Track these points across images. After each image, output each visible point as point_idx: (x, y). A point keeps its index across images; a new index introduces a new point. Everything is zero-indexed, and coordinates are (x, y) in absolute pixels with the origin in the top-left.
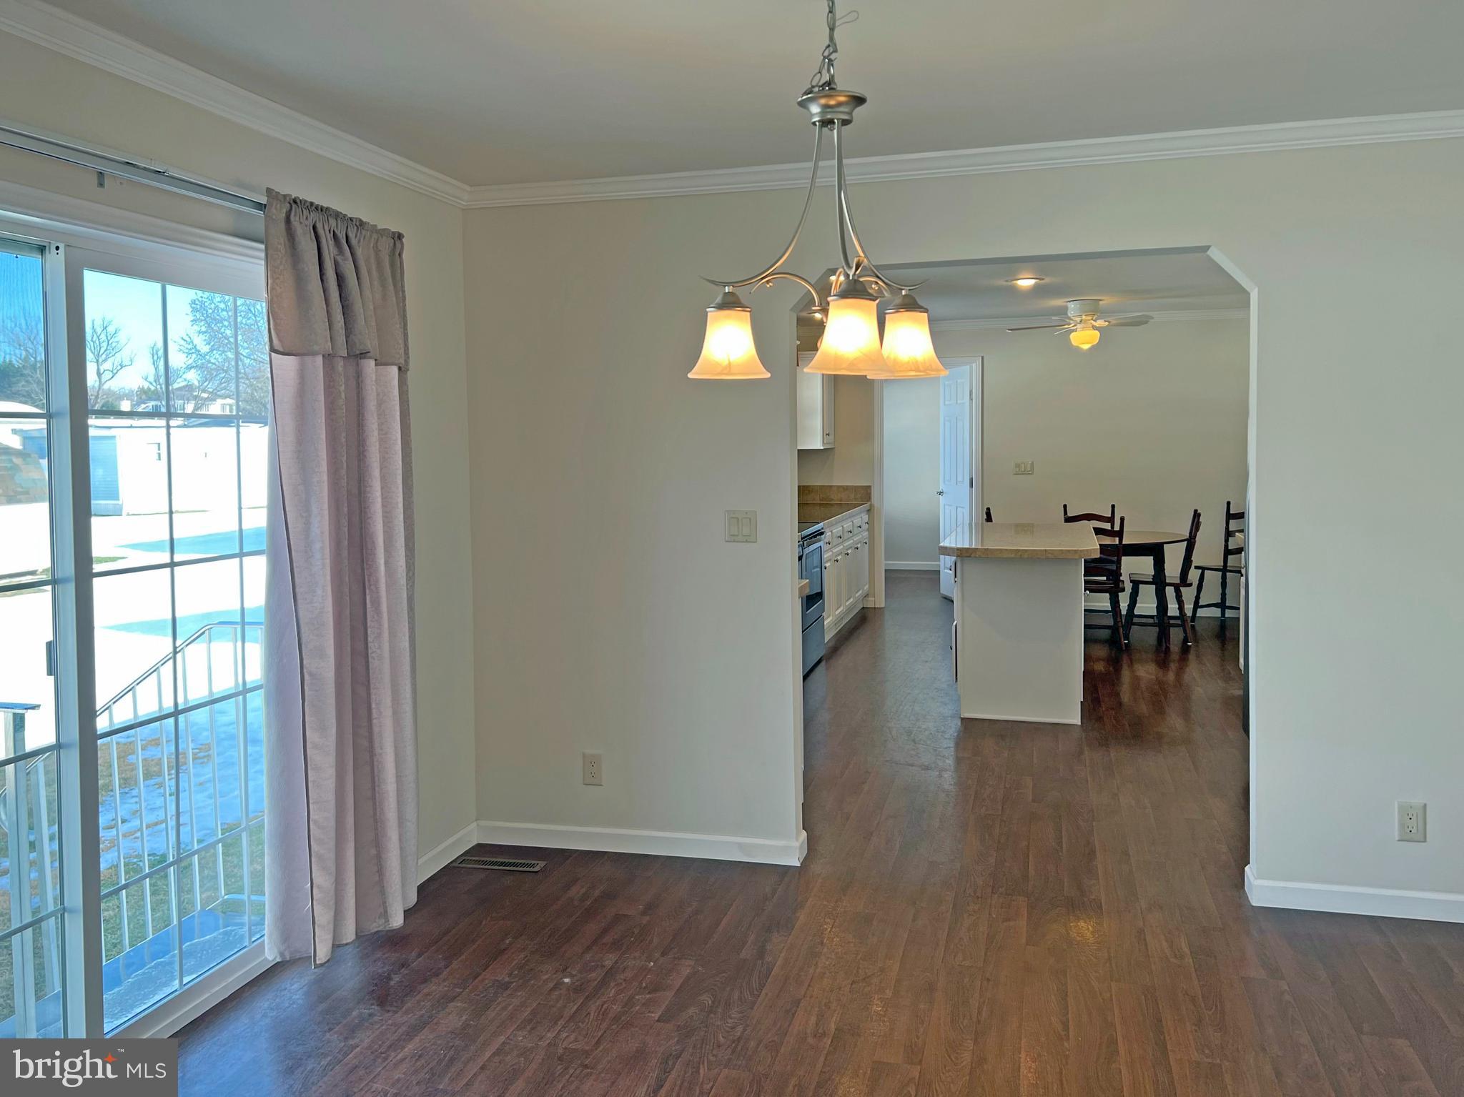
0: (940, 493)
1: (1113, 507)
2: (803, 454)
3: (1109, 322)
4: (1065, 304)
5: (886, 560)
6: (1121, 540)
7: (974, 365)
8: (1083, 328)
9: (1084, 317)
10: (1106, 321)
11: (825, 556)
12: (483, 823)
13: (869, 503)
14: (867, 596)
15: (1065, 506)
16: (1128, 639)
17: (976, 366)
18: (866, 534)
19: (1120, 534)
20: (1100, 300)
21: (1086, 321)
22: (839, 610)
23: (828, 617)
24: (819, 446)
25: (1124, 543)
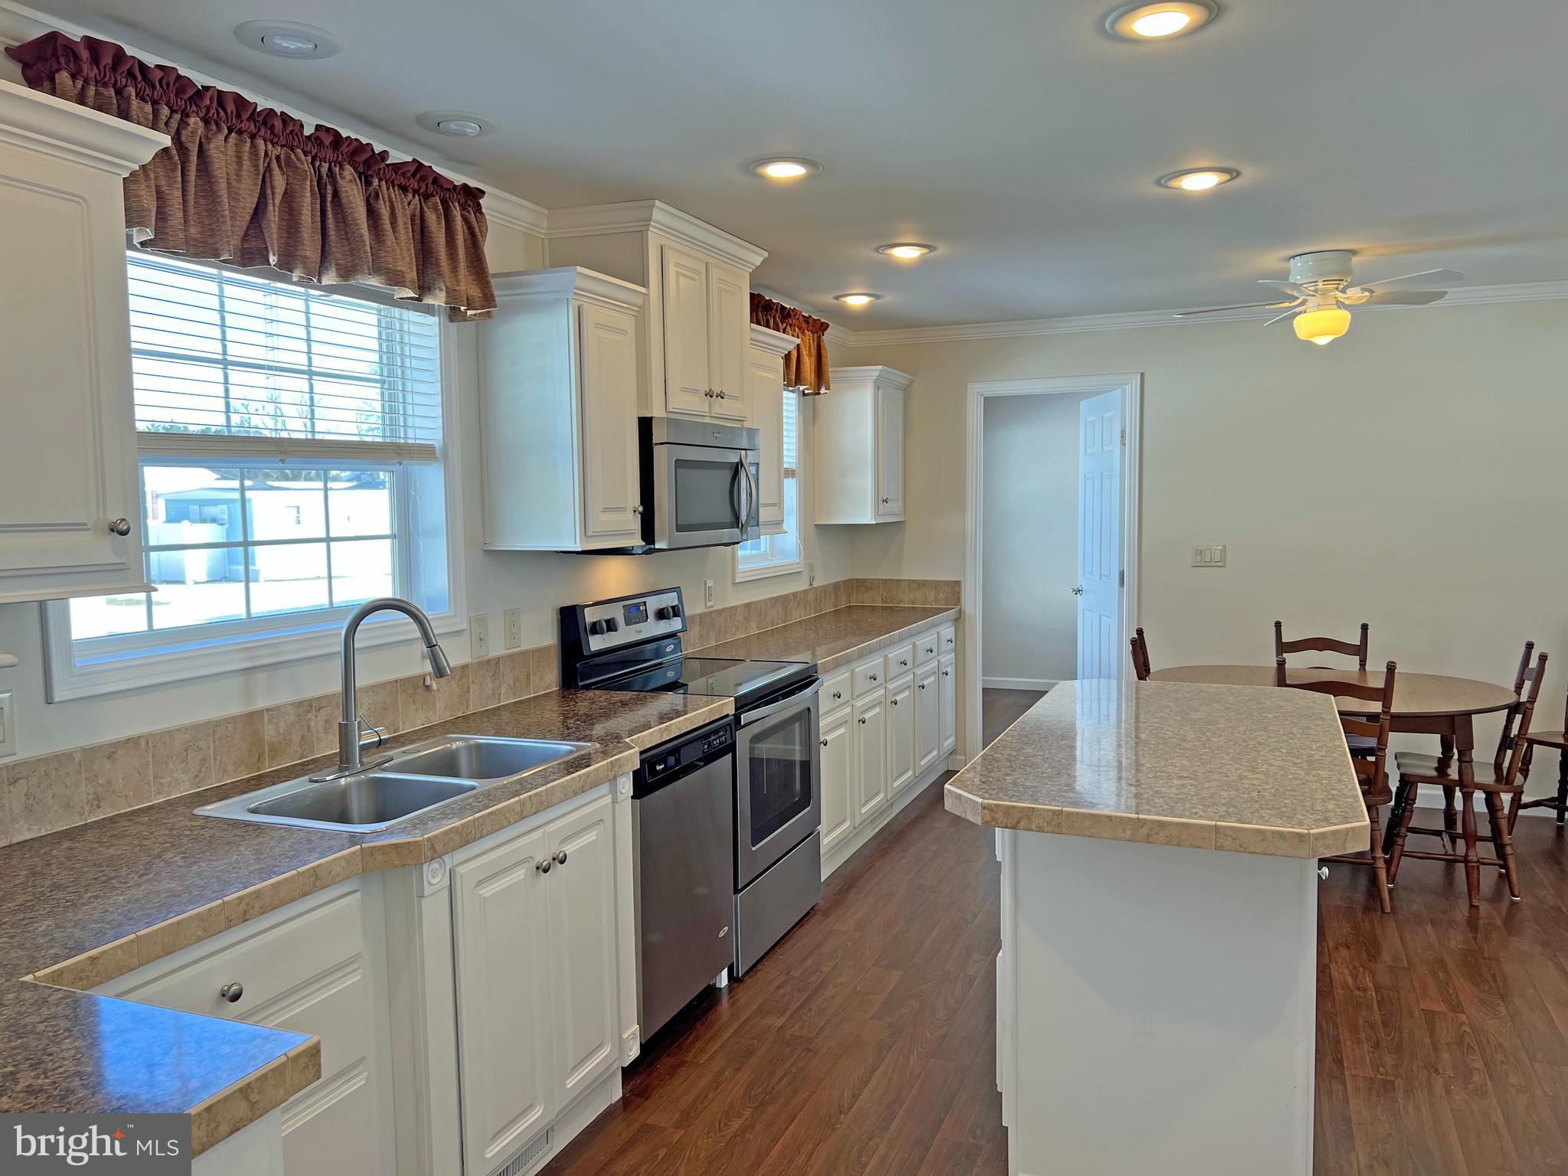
0: (1078, 591)
1: (1365, 627)
3: (1372, 292)
4: (1284, 265)
5: (983, 675)
6: (1387, 705)
7: (1128, 388)
8: (1320, 307)
9: (1320, 285)
10: (1364, 290)
11: (824, 722)
13: (959, 608)
14: (953, 752)
15: (1278, 625)
16: (1392, 883)
17: (1132, 388)
18: (948, 658)
19: (1384, 694)
20: (1354, 252)
21: (1324, 293)
24: (867, 518)
25: (1393, 710)
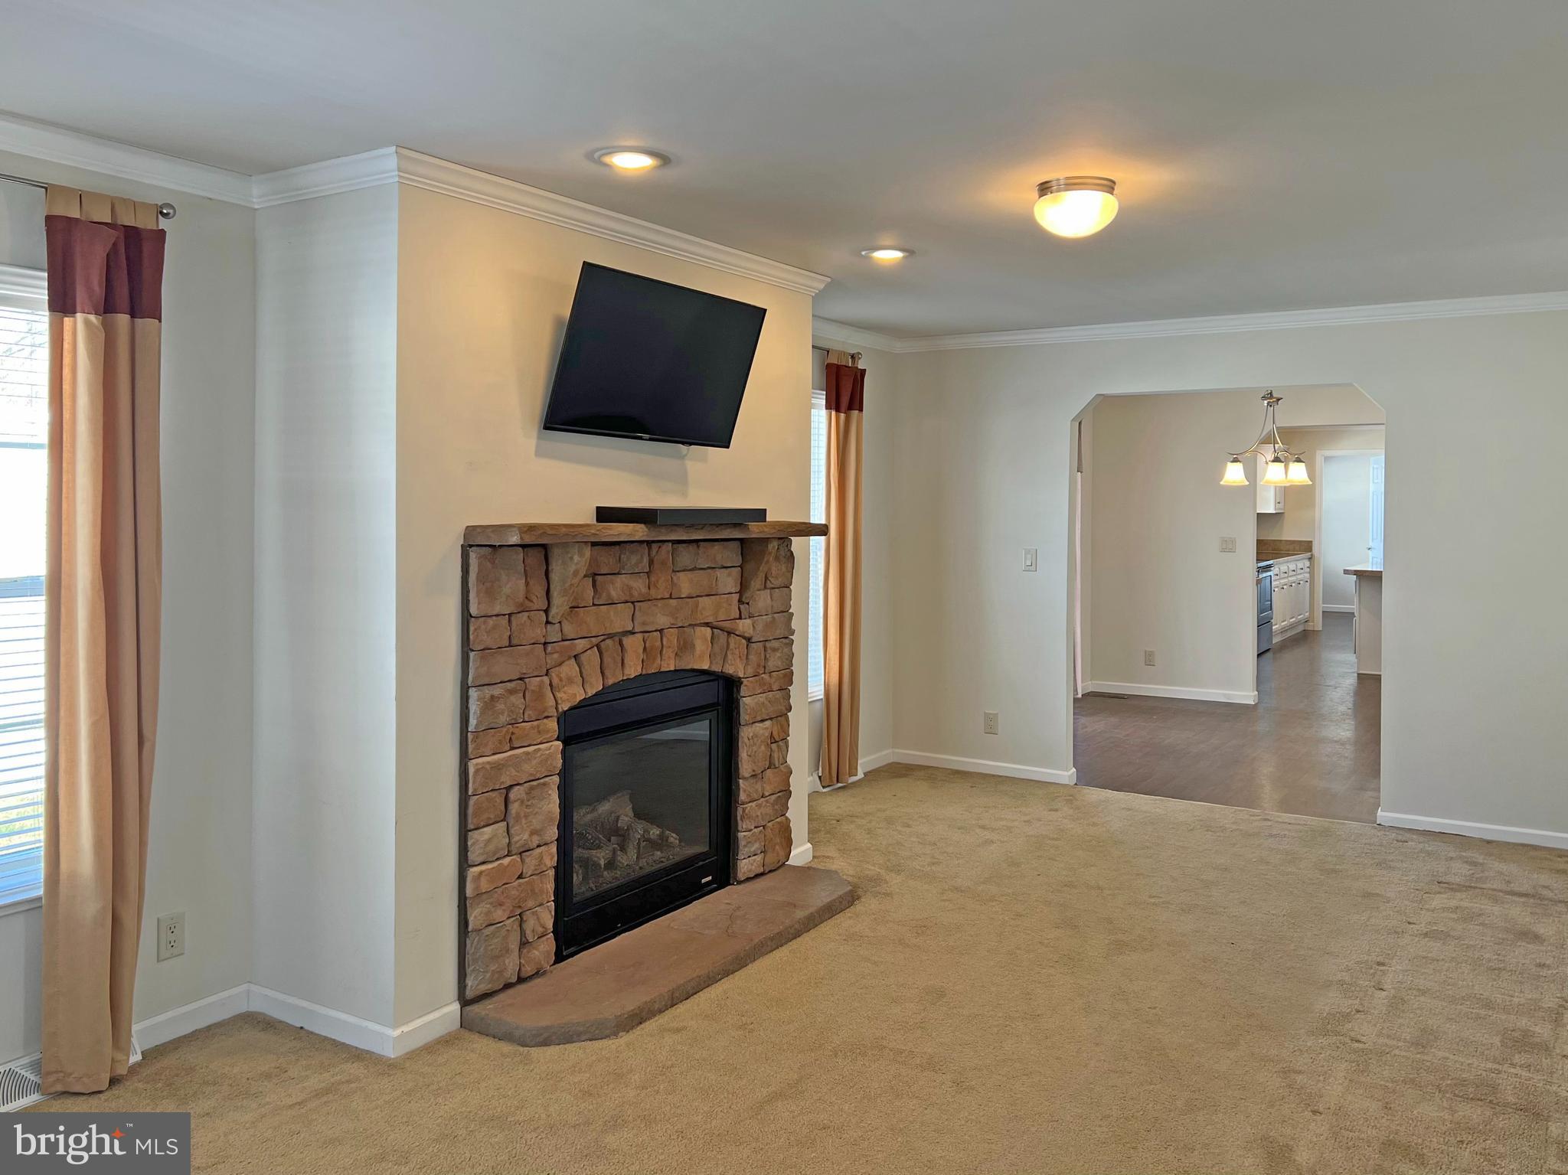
2: (1261, 517)
5: (1323, 604)
11: (1273, 583)
12: (1093, 682)
13: (1310, 553)
14: (1307, 622)
18: (1308, 575)
22: (1284, 623)
23: (1276, 624)
24: (1272, 511)
